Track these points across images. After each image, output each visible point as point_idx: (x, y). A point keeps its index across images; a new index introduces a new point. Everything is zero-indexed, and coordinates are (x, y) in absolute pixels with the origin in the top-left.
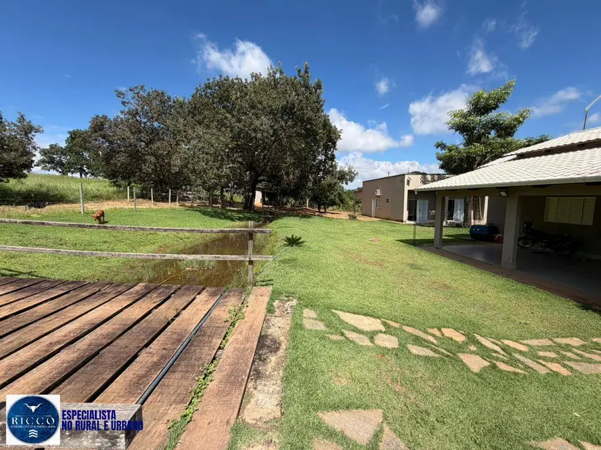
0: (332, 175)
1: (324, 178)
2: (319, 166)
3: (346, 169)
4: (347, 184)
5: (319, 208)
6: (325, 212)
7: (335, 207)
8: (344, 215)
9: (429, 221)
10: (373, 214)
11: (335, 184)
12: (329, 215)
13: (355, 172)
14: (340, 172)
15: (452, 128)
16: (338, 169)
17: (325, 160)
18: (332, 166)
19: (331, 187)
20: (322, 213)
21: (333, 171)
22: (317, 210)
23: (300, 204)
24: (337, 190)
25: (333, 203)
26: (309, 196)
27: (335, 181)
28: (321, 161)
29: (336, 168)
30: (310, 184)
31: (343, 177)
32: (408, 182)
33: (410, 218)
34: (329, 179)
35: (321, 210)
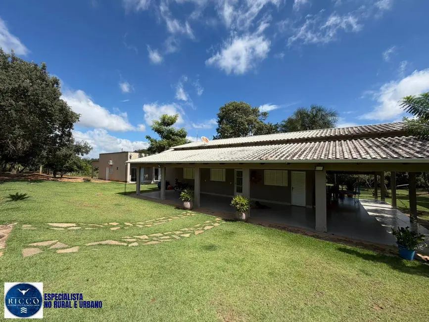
0: (68, 148)
1: (60, 149)
2: (55, 139)
3: (82, 144)
4: (82, 155)
5: (55, 174)
6: (62, 177)
7: (74, 173)
8: (80, 179)
9: (144, 181)
10: (107, 178)
11: (71, 155)
12: (66, 180)
13: (90, 148)
14: (76, 146)
15: (153, 130)
16: (75, 144)
17: (62, 135)
18: (68, 140)
19: (67, 157)
20: (58, 178)
21: (69, 144)
22: (52, 175)
23: (31, 170)
24: (72, 160)
25: (71, 170)
26: (43, 163)
27: (71, 152)
28: (57, 136)
29: (73, 142)
30: (44, 153)
31: (79, 149)
32: (131, 157)
33: (132, 180)
34: (64, 151)
35: (57, 176)
